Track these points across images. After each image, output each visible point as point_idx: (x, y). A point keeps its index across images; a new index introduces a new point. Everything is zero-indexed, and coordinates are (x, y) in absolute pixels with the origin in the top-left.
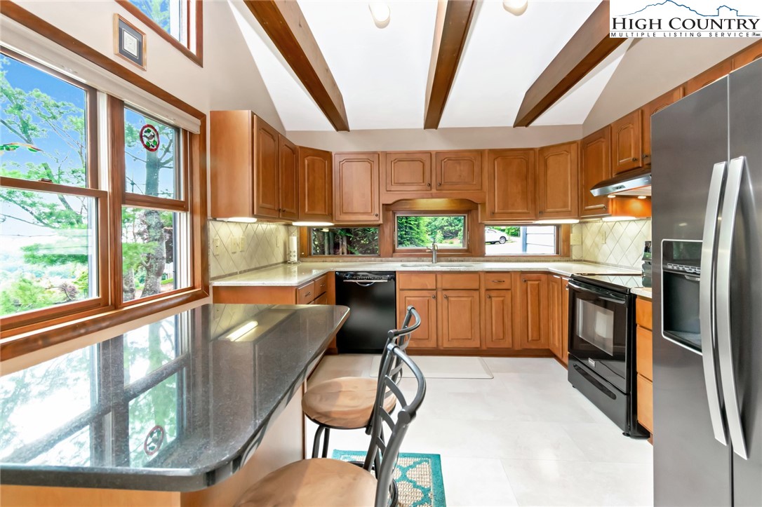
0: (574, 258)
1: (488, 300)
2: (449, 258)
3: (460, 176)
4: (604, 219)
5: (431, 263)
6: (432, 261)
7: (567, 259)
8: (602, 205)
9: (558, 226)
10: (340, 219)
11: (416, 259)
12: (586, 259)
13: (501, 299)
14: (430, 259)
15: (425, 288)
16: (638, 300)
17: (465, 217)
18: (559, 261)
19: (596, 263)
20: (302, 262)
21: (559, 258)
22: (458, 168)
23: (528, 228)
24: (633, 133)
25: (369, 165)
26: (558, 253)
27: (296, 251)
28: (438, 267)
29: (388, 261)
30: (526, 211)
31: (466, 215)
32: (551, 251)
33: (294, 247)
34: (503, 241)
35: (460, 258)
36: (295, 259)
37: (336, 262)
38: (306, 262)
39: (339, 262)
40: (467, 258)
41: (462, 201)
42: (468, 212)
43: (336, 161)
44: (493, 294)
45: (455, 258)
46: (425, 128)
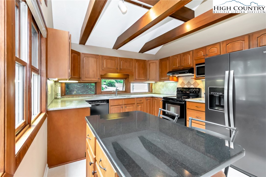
0: (153, 93)
1: (137, 107)
2: (120, 94)
3: (127, 67)
4: (164, 82)
5: (115, 96)
6: (116, 95)
7: (152, 93)
8: (168, 78)
9: (149, 84)
10: (84, 80)
11: (109, 95)
12: (156, 93)
13: (141, 106)
14: (115, 94)
15: (119, 104)
16: (187, 102)
17: (124, 80)
18: (150, 94)
19: (160, 94)
20: (63, 98)
21: (149, 93)
22: (126, 64)
23: (134, 84)
24: (178, 60)
25: (96, 60)
26: (149, 91)
27: (60, 93)
28: (118, 97)
29: (99, 96)
30: (144, 79)
31: (125, 80)
32: (147, 91)
33: (59, 92)
34: (106, 88)
35: (124, 94)
36: (59, 96)
37: (78, 97)
38: (64, 98)
39: (79, 97)
40: (126, 94)
41: (124, 75)
42: (126, 79)
43: (82, 56)
44: (139, 104)
45: (122, 94)
46: (113, 49)
